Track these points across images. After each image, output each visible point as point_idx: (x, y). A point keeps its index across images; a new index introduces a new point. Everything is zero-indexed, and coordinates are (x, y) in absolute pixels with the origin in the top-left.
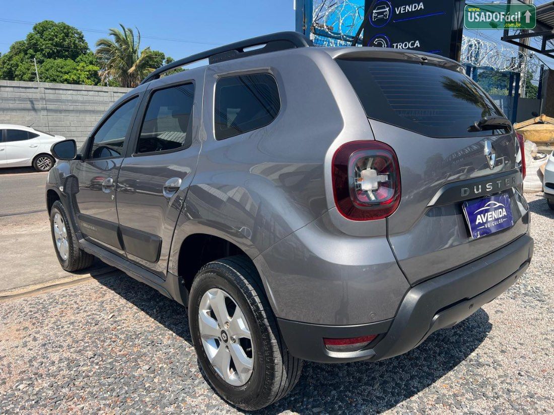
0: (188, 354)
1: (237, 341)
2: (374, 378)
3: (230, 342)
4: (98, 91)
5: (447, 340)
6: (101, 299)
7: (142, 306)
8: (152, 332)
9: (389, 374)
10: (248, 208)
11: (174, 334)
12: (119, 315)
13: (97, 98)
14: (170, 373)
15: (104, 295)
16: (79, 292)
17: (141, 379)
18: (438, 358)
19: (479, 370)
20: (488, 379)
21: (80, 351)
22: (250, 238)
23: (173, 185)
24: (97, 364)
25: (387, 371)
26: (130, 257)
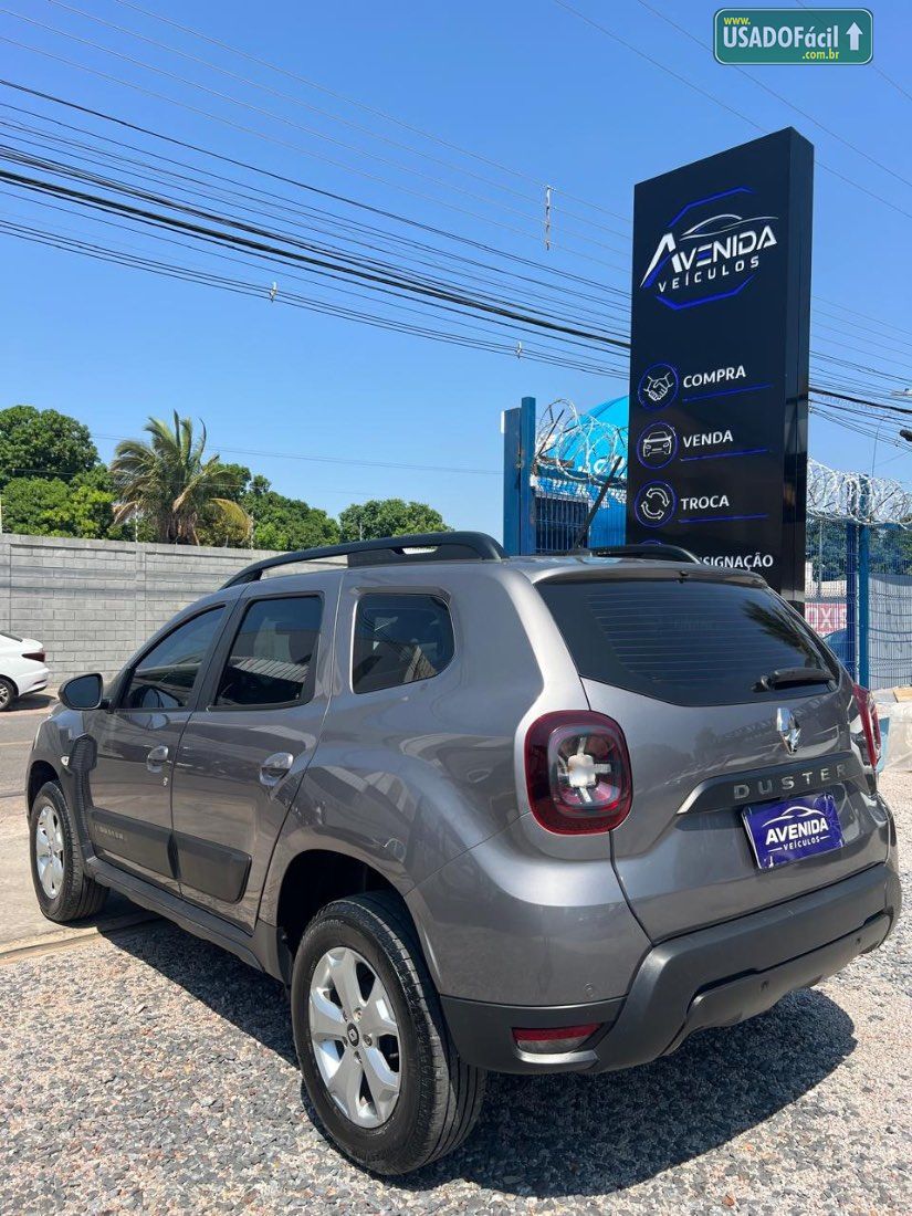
0: (284, 1079)
1: (374, 1041)
2: (621, 1131)
3: (363, 1043)
4: (116, 551)
5: (766, 1065)
6: (120, 976)
7: (199, 989)
8: (218, 1038)
9: (648, 1125)
10: (401, 806)
11: (259, 1044)
12: (157, 1007)
13: (112, 565)
14: (251, 1112)
15: (126, 967)
16: (76, 962)
17: (200, 1121)
18: (744, 1098)
19: (815, 1122)
20: (828, 1137)
21: (86, 1069)
22: (402, 860)
23: (277, 765)
24: (119, 1092)
25: (645, 1119)
26: (187, 891)
